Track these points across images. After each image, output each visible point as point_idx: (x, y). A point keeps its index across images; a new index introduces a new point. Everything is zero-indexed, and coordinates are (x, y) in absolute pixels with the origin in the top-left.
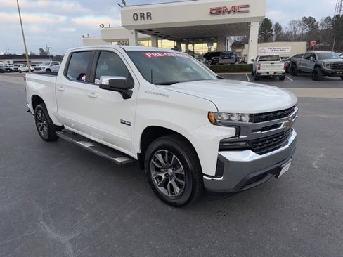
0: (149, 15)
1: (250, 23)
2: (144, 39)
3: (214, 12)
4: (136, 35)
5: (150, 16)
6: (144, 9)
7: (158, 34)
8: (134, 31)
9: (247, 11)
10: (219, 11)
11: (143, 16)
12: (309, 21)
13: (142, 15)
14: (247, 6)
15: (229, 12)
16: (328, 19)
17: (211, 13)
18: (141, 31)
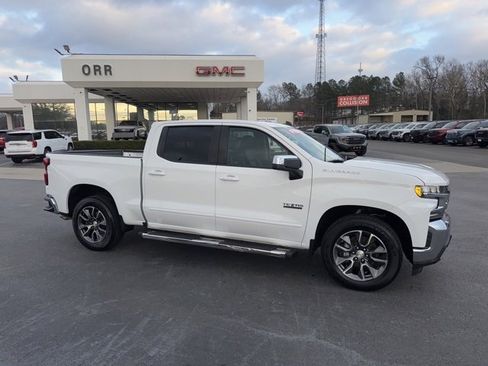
0: (108, 69)
1: (246, 89)
2: (95, 101)
3: (201, 72)
4: (87, 96)
5: (110, 70)
6: (102, 60)
7: (116, 95)
8: (83, 90)
9: (243, 75)
10: (208, 72)
11: (99, 70)
12: (290, 88)
13: (97, 69)
14: (243, 68)
15: (221, 74)
16: (309, 86)
17: (198, 73)
18: (92, 90)
